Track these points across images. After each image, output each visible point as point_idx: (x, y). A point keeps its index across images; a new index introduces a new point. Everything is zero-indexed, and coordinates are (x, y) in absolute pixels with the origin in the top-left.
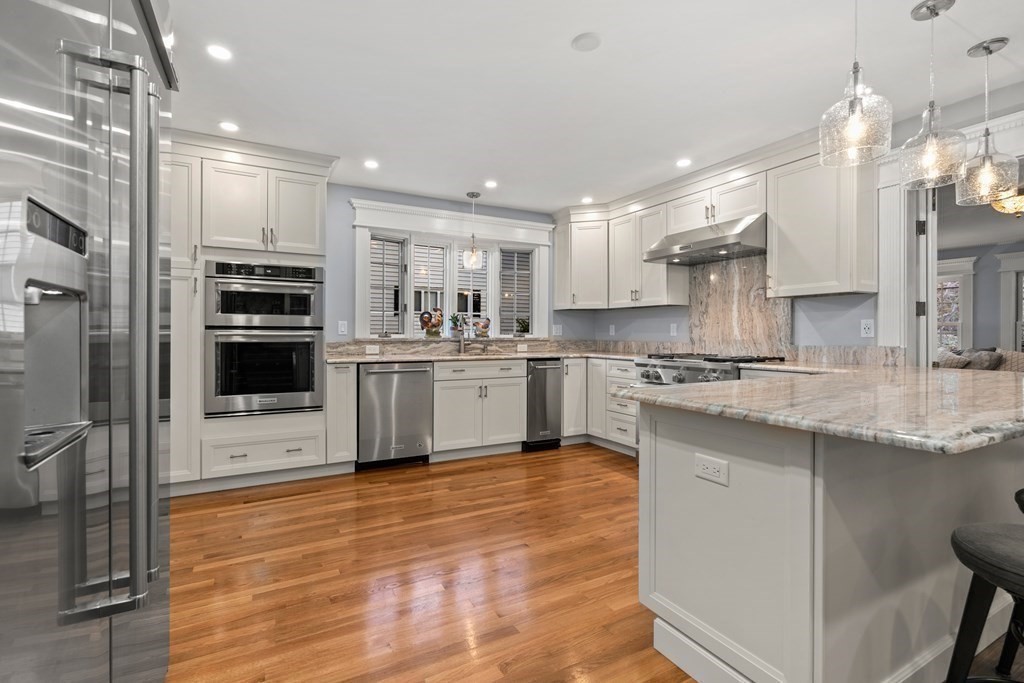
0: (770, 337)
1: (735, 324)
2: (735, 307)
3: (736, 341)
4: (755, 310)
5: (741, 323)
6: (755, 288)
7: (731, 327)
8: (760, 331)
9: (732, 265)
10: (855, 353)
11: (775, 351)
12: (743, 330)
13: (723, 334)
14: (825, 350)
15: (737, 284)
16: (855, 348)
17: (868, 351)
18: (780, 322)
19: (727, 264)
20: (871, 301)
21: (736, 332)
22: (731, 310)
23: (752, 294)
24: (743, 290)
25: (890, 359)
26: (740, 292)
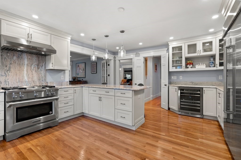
0: (39, 80)
1: (25, 75)
2: (25, 69)
3: (25, 81)
4: (34, 72)
5: (28, 75)
6: (34, 64)
7: (23, 76)
8: (35, 78)
9: (24, 55)
10: (61, 83)
11: (41, 84)
12: (28, 78)
13: (19, 79)
14: (55, 82)
15: (26, 62)
16: (61, 82)
17: (64, 82)
18: (43, 75)
19: (22, 54)
20: (63, 72)
21: (26, 78)
22: (23, 71)
23: (33, 66)
24: (29, 64)
25: (67, 84)
26: (27, 65)
